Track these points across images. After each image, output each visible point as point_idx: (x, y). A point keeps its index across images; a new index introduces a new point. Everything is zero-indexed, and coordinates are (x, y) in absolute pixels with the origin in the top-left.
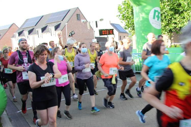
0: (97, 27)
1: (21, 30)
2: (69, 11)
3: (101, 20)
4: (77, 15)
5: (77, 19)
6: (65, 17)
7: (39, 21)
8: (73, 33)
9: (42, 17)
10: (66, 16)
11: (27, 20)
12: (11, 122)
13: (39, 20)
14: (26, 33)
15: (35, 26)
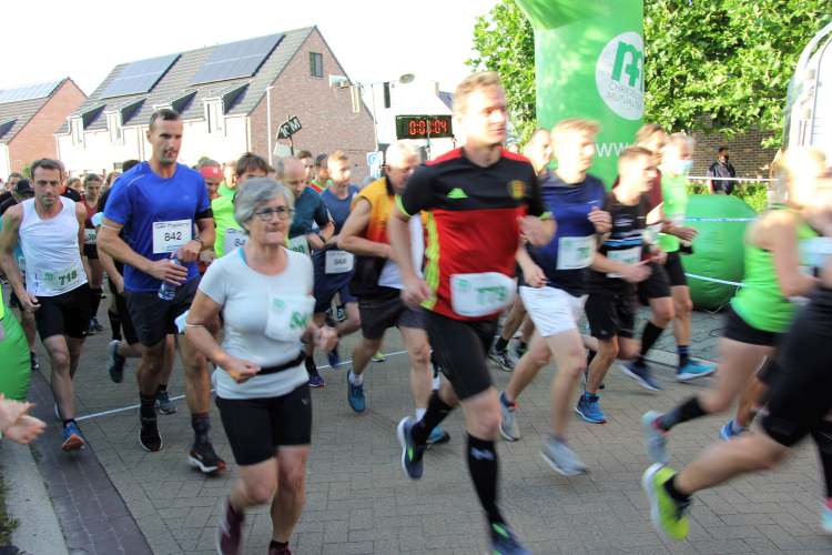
0: (388, 105)
1: (95, 106)
2: (280, 40)
3: (406, 78)
4: (313, 55)
5: (311, 69)
6: (263, 62)
7: (163, 75)
8: (294, 126)
9: (177, 60)
10: (267, 58)
11: (118, 69)
12: (37, 461)
13: (166, 72)
14: (113, 117)
15: (150, 91)
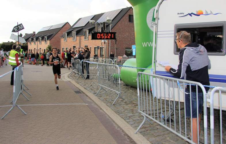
1: (71, 30)
2: (121, 11)
5: (129, 20)
6: (115, 18)
9: (94, 17)
15: (85, 26)
